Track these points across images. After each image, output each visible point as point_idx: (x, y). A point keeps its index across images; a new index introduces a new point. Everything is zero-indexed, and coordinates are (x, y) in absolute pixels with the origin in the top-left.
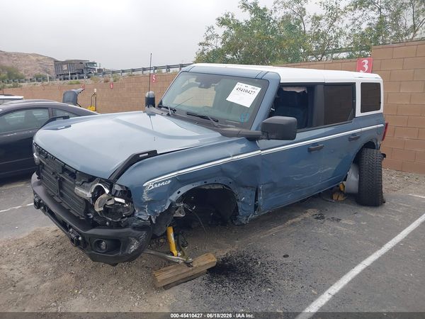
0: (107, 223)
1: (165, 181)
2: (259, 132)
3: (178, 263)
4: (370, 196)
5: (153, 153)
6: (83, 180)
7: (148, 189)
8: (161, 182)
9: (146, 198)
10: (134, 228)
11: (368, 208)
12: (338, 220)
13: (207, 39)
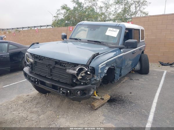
0: (82, 83)
1: (104, 65)
2: (123, 46)
3: (99, 99)
4: (144, 70)
5: (98, 54)
6: (71, 66)
7: (100, 68)
8: (103, 65)
9: (100, 71)
10: (92, 84)
11: (144, 75)
12: (138, 80)
13: (58, 14)
